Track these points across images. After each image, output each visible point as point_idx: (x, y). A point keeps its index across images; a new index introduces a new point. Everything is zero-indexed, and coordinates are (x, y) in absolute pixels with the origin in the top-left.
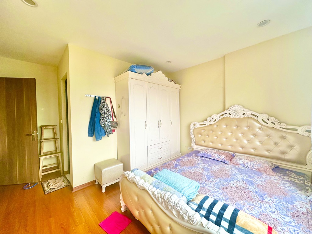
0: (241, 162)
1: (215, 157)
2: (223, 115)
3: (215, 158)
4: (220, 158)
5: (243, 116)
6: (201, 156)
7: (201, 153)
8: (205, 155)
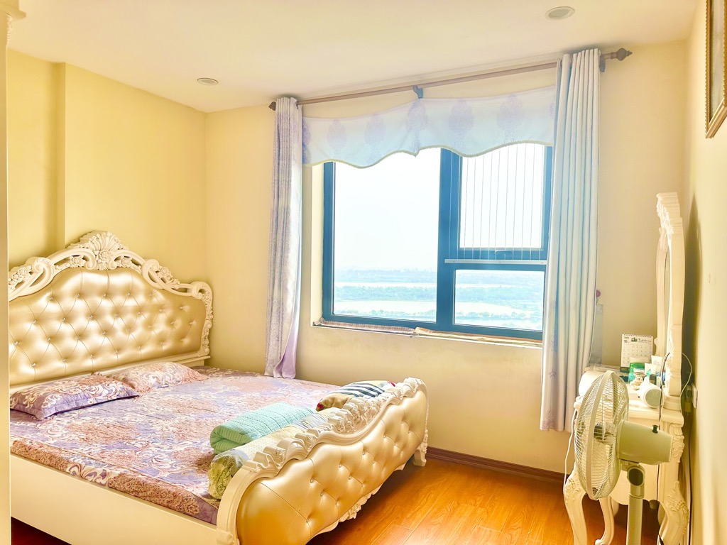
0: (153, 381)
1: (101, 394)
2: (66, 260)
3: (101, 397)
4: (114, 390)
5: (116, 264)
6: (56, 414)
7: (54, 403)
8: (68, 402)
